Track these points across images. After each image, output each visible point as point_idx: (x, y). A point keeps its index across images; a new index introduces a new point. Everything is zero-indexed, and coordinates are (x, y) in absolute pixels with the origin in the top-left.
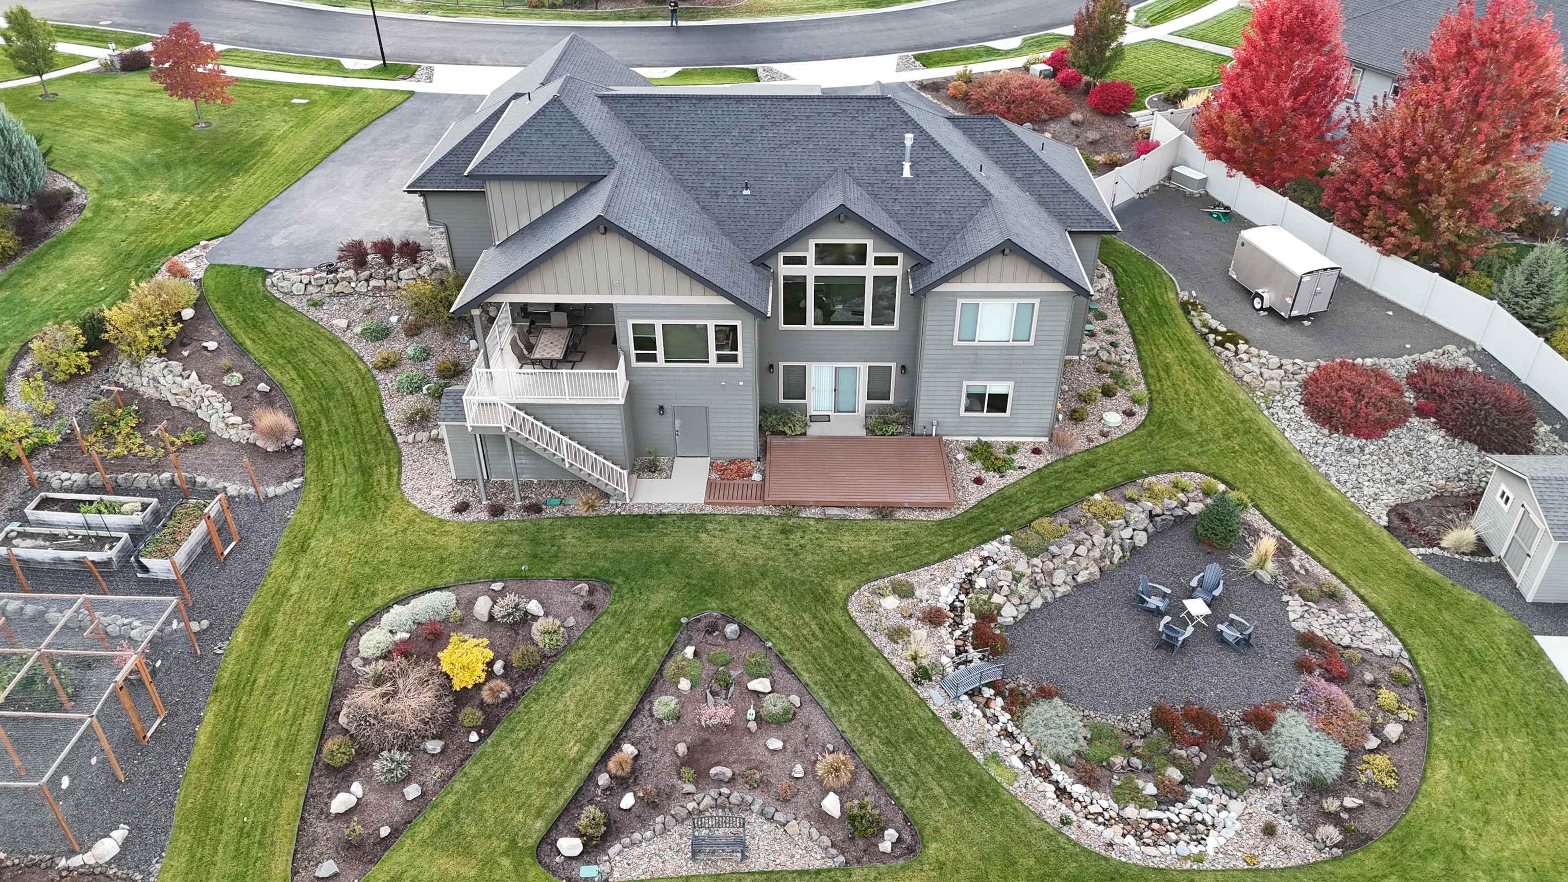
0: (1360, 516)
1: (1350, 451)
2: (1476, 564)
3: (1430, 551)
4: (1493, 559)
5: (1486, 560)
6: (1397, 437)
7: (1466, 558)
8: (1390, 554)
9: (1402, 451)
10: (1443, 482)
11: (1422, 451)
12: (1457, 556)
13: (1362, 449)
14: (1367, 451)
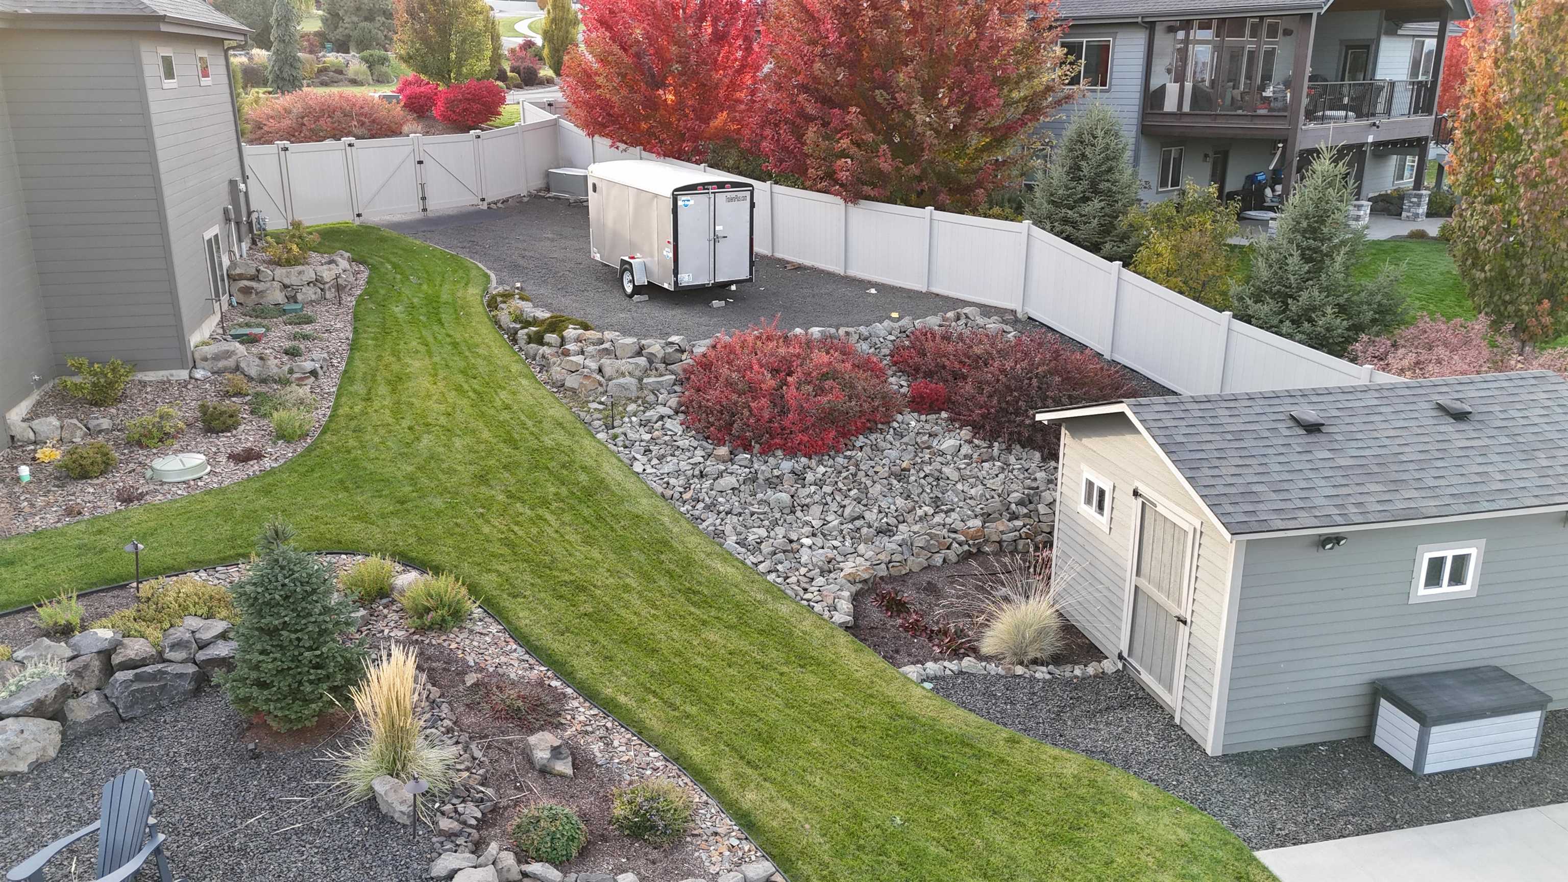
0: (784, 609)
1: (773, 483)
2: (1068, 683)
3: (953, 666)
4: (1109, 666)
5: (1091, 670)
6: (875, 448)
7: (1042, 673)
8: (848, 684)
9: (883, 472)
10: (978, 523)
11: (927, 469)
12: (1019, 670)
13: (799, 476)
14: (810, 477)
